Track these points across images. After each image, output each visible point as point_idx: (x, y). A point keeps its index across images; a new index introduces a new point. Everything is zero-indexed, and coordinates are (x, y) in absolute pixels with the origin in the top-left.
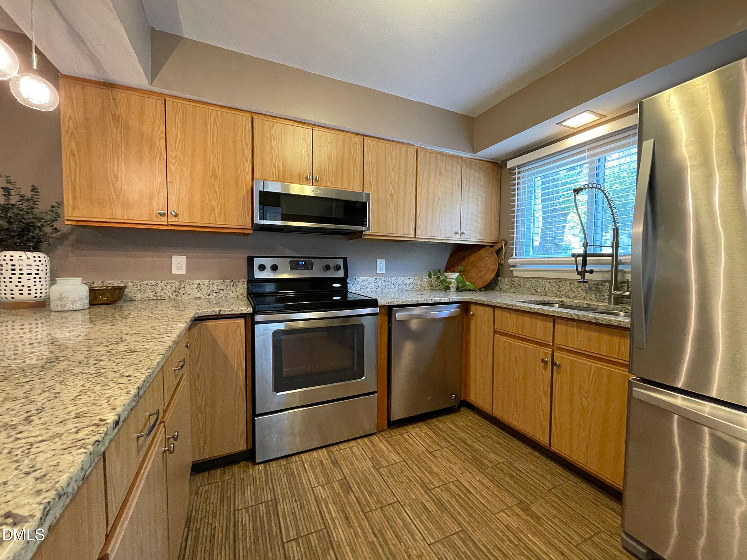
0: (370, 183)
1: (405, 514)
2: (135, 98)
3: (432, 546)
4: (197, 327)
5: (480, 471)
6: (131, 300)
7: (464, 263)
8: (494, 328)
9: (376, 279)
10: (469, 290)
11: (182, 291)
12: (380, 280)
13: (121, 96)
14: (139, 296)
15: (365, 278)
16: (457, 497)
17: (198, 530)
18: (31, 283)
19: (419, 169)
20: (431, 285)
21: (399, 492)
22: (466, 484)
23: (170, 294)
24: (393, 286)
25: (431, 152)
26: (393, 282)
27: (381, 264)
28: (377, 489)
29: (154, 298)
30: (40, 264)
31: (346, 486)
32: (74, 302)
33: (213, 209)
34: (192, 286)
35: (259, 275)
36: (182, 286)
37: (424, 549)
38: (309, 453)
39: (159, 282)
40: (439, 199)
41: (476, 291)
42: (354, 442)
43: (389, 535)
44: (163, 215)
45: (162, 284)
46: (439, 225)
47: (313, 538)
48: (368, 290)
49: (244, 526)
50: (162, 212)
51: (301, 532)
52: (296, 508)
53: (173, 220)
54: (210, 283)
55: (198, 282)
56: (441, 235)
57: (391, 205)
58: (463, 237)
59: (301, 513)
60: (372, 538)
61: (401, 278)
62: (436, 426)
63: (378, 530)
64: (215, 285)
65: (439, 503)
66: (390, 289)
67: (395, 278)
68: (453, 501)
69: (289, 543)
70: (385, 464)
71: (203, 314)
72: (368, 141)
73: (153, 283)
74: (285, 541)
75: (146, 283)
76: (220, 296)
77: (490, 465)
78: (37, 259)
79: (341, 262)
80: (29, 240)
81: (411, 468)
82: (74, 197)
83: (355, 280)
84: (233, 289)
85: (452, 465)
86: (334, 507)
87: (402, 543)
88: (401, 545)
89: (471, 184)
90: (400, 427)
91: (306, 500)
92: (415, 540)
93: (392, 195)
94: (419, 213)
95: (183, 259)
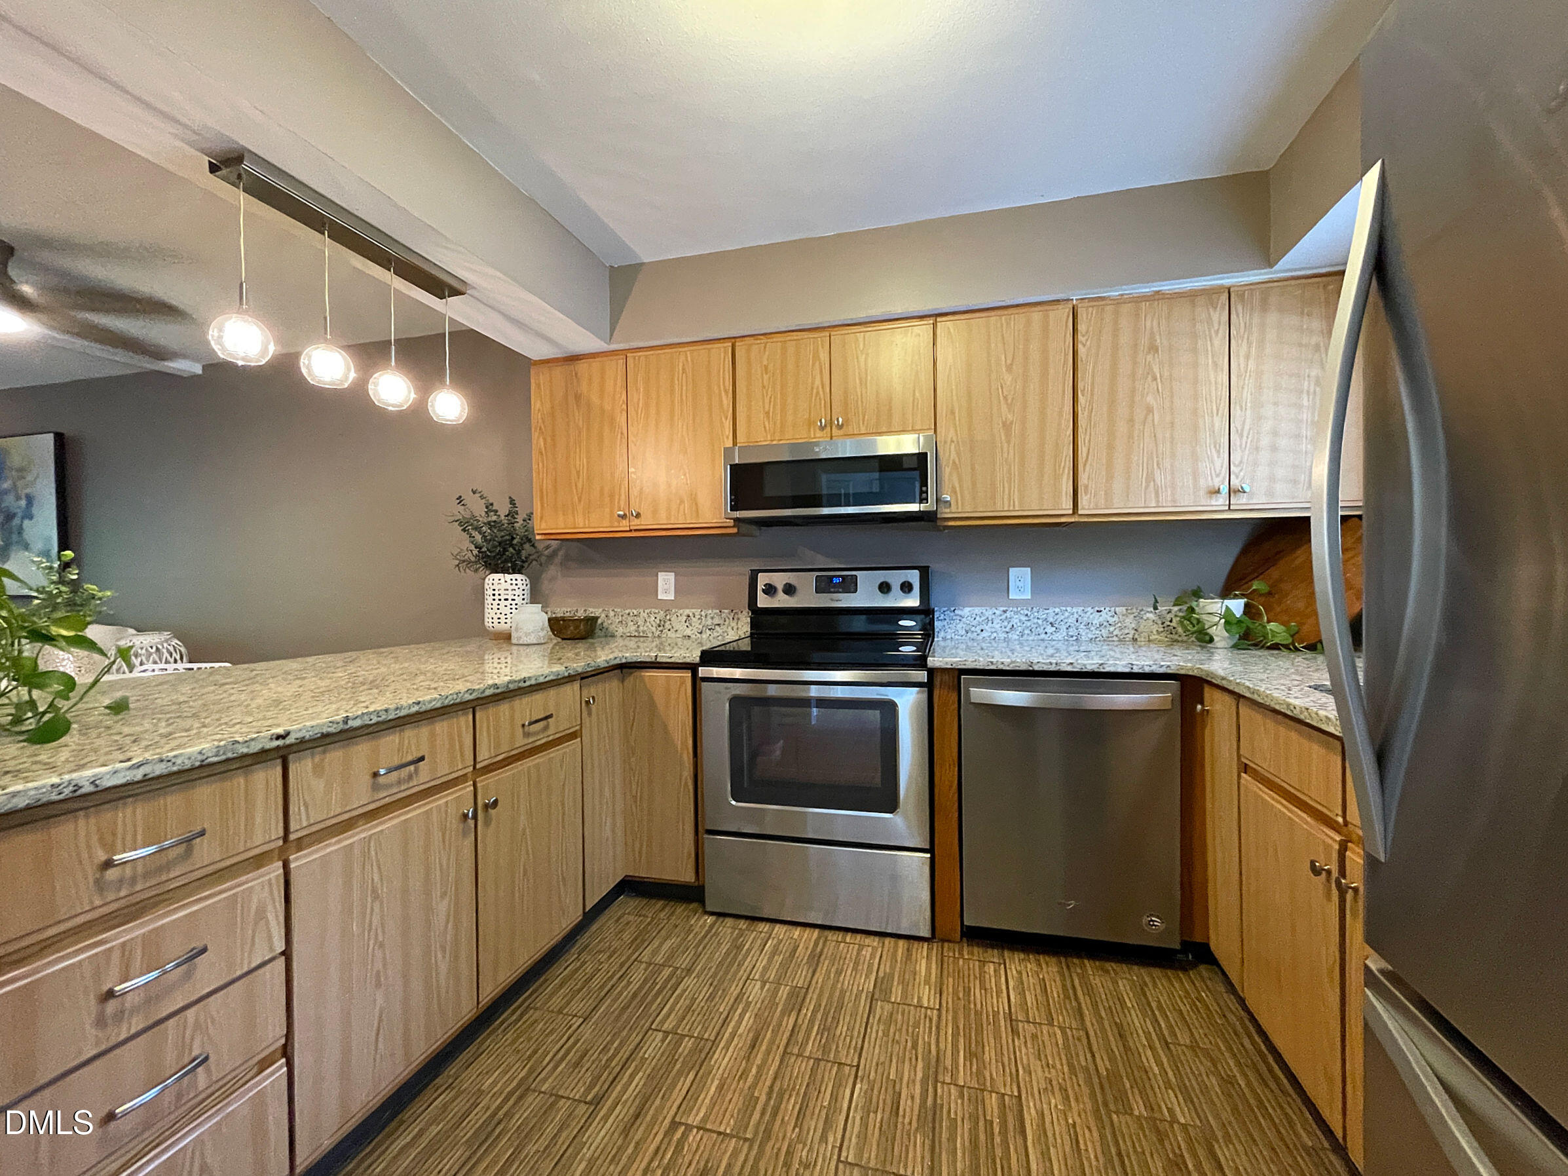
0: (953, 413)
1: (848, 1092)
2: (596, 364)
3: (841, 1166)
4: (632, 678)
5: (1096, 1111)
6: (613, 636)
7: (1274, 573)
8: (1239, 756)
9: (1005, 612)
10: (1275, 647)
11: (667, 625)
12: (1016, 613)
13: (582, 366)
14: (621, 630)
15: (977, 610)
16: (981, 1123)
17: (584, 963)
18: (508, 611)
19: (1082, 350)
20: (1171, 631)
21: (873, 1052)
22: (1030, 1115)
23: (654, 629)
24: (1050, 629)
25: (1119, 302)
26: (1051, 620)
27: (1020, 578)
28: (842, 1029)
29: (637, 634)
30: (516, 587)
31: (797, 999)
32: (527, 634)
33: (682, 502)
34: (680, 618)
35: (763, 601)
36: (668, 617)
37: (824, 1160)
38: (791, 927)
39: (642, 611)
40: (1150, 410)
41: (1290, 649)
42: (877, 939)
43: (791, 1106)
44: (624, 517)
45: (645, 615)
46: (1150, 478)
47: (688, 1044)
48: (985, 634)
49: (629, 983)
50: (621, 513)
51: (681, 1028)
52: (703, 993)
53: (636, 523)
54: (703, 613)
55: (687, 612)
56: (1158, 501)
57: (1005, 449)
58: (1239, 501)
59: (702, 1004)
60: (761, 1094)
61: (1075, 610)
62: (1083, 977)
63: (781, 1089)
64: (709, 617)
65: (931, 1116)
66: (1043, 636)
67: (1057, 610)
68: (964, 1130)
69: (655, 1033)
70: (896, 995)
71: (634, 659)
72: (944, 325)
73: (635, 613)
74: (653, 1027)
75: (627, 612)
76: (716, 634)
77: (1139, 1109)
78: (514, 582)
79: (914, 577)
80: (506, 561)
81: (938, 1028)
82: (542, 506)
83: (952, 614)
84: (733, 624)
85: (1036, 1065)
86: (751, 1020)
87: (797, 1130)
88: (794, 1129)
89: (1268, 350)
90: (993, 947)
91: (724, 990)
92: (824, 1138)
93: (1007, 426)
94: (1085, 455)
95: (671, 577)
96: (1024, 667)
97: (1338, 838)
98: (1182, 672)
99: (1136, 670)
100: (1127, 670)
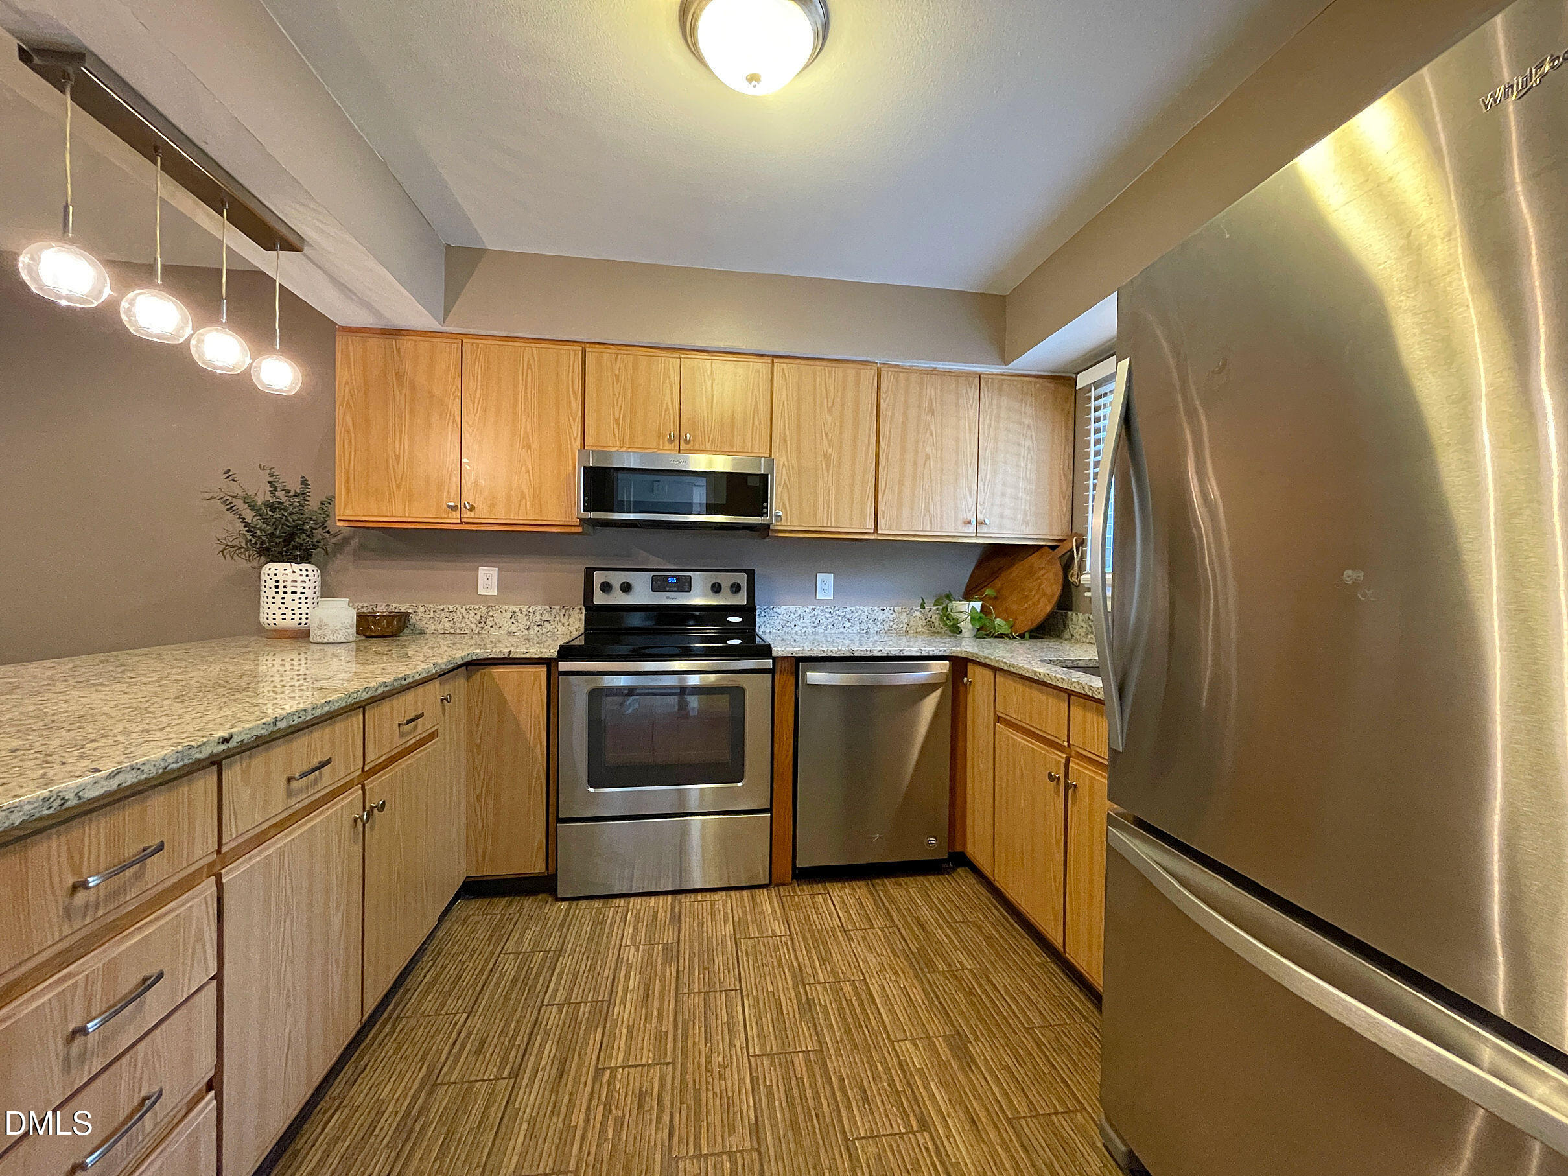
0: (785, 441)
1: (739, 1009)
2: (424, 344)
3: (752, 1059)
4: (478, 675)
5: (916, 976)
6: (422, 633)
7: (998, 583)
8: (995, 712)
9: (813, 610)
10: (1001, 636)
11: (489, 623)
12: (822, 611)
13: (405, 343)
14: (432, 627)
15: (792, 608)
16: (844, 1002)
17: (444, 966)
18: (295, 605)
19: (883, 405)
20: (930, 624)
21: (749, 976)
22: (875, 990)
23: (473, 626)
24: (847, 624)
25: (910, 371)
26: (848, 616)
27: (825, 582)
28: (718, 964)
29: (452, 631)
30: (306, 579)
31: (672, 953)
32: (334, 632)
33: (523, 496)
34: (505, 614)
35: (599, 599)
36: (491, 614)
37: (737, 1059)
38: (644, 898)
39: (459, 606)
40: (928, 457)
41: (1014, 638)
42: (724, 893)
43: (697, 1030)
44: (454, 508)
45: (463, 611)
46: (927, 509)
47: (584, 1009)
48: (797, 629)
49: (503, 974)
50: (453, 504)
51: (574, 996)
52: (583, 966)
53: (468, 516)
54: (531, 609)
55: (512, 608)
56: (931, 527)
57: (825, 475)
58: (983, 530)
59: (585, 975)
60: (667, 1026)
61: (866, 609)
62: (886, 892)
63: (683, 1021)
64: (537, 614)
65: (807, 1007)
66: (842, 630)
67: (853, 609)
68: (833, 1009)
69: (550, 1008)
70: (754, 932)
71: (485, 656)
72: (780, 365)
73: (451, 608)
74: (545, 1003)
75: (441, 607)
76: (544, 630)
77: (941, 966)
78: (305, 573)
79: (742, 579)
80: (295, 548)
81: (794, 949)
82: (348, 489)
83: (771, 611)
84: (564, 620)
85: (871, 958)
86: (637, 977)
87: (708, 1045)
88: (706, 1045)
89: (1002, 424)
90: (817, 883)
91: (602, 960)
92: (731, 1044)
93: (827, 458)
94: (883, 489)
95: (494, 572)
96: (847, 654)
97: (1064, 756)
98: (954, 655)
99: (924, 654)
100: (918, 654)
